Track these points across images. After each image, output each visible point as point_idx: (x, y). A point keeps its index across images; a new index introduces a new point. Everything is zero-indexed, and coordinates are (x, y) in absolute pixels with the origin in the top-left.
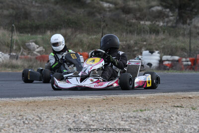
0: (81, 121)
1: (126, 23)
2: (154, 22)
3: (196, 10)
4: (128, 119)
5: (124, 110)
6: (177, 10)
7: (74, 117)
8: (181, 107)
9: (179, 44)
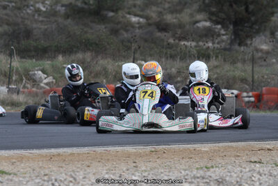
1: (165, 44)
3: (257, 27)
4: (193, 180)
5: (184, 167)
6: (231, 27)
8: (260, 163)
9: (238, 73)
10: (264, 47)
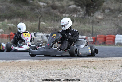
0: (26, 75)
1: (54, 15)
2: (71, 15)
3: (97, 8)
4: (54, 74)
5: (53, 69)
6: (85, 8)
7: (22, 73)
8: (87, 67)
9: (86, 28)
10: (100, 17)
